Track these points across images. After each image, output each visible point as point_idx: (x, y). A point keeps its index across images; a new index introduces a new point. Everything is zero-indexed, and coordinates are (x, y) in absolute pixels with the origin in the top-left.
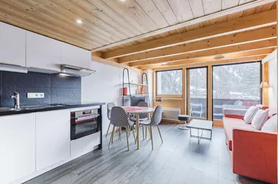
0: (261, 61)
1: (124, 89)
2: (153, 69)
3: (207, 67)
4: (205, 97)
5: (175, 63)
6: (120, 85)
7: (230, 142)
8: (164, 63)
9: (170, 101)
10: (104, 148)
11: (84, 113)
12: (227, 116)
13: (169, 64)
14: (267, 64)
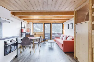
0: (62, 23)
1: (22, 29)
2: (32, 22)
3: (50, 23)
4: (50, 33)
5: (42, 21)
6: (20, 28)
7: (62, 44)
8: (38, 21)
9: (39, 34)
10: (18, 56)
11: (10, 41)
12: (56, 38)
13: (39, 21)
14: (64, 24)
